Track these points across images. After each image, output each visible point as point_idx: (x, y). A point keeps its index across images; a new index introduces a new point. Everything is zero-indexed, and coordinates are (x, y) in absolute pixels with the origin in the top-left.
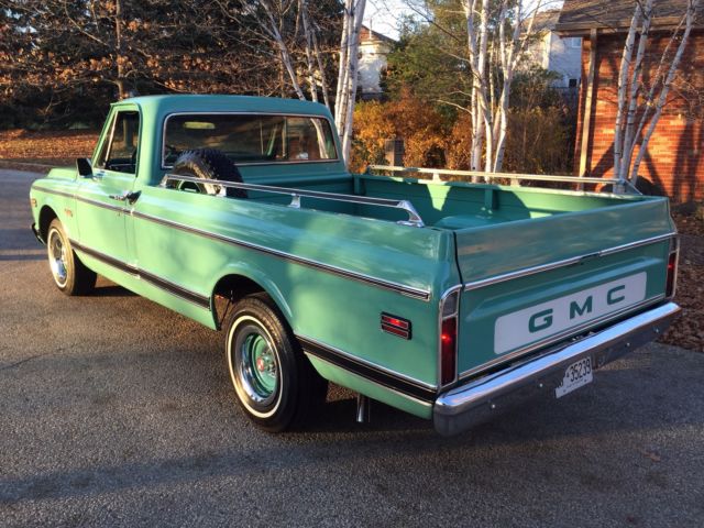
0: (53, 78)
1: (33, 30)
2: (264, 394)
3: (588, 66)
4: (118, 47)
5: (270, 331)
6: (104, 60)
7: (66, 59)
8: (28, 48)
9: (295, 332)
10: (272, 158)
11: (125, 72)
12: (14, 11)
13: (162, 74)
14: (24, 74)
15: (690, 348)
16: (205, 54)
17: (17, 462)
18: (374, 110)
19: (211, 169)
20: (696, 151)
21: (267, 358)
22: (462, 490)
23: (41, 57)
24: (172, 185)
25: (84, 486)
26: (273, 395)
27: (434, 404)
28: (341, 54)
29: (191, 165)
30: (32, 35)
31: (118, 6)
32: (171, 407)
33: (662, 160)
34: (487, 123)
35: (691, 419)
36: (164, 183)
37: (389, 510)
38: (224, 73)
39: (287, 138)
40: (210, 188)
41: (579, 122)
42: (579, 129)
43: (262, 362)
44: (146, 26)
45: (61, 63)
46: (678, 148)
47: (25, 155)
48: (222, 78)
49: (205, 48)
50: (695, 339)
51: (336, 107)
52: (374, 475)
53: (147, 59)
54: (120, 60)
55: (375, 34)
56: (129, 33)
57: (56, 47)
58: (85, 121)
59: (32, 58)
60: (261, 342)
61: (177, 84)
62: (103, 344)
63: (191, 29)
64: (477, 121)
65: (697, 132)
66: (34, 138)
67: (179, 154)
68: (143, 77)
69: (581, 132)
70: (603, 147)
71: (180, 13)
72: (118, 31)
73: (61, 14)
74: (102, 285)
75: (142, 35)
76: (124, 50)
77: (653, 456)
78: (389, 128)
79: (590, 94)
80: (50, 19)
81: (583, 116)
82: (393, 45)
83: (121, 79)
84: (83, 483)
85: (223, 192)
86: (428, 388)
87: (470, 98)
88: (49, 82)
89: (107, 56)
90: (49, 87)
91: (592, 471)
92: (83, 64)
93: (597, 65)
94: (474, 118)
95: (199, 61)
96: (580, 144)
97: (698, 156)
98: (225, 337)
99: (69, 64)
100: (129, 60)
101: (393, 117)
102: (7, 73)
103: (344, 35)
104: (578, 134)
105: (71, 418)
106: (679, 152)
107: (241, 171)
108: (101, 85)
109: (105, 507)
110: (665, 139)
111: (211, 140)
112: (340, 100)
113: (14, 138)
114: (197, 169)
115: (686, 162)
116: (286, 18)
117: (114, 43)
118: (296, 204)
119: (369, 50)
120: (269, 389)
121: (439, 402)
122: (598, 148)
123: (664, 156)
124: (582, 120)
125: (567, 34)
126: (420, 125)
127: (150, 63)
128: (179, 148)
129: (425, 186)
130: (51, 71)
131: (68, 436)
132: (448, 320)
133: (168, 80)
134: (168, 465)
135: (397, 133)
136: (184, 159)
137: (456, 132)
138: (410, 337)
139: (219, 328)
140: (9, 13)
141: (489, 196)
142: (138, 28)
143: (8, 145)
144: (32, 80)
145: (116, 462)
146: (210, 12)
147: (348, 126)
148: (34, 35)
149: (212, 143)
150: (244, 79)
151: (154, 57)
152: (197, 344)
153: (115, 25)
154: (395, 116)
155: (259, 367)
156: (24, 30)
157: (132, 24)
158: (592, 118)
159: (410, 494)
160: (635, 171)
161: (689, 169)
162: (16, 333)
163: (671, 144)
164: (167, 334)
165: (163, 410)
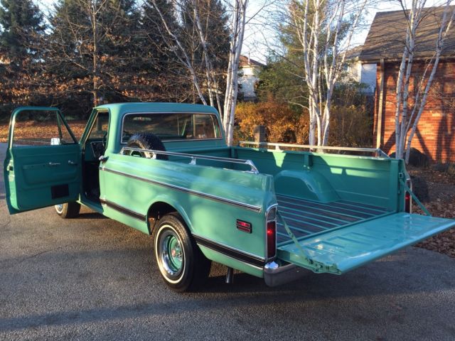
0: (54, 90)
1: (42, 61)
2: (175, 270)
3: (380, 81)
4: (94, 71)
5: (179, 233)
6: (85, 79)
7: (63, 79)
8: (40, 72)
9: (192, 233)
10: (184, 137)
11: (98, 86)
12: (32, 50)
13: (120, 86)
14: (37, 87)
15: (431, 249)
16: (147, 74)
17: (37, 306)
18: (250, 108)
19: (149, 144)
20: (449, 132)
21: (177, 249)
22: (285, 323)
23: (47, 77)
24: (126, 153)
25: (74, 318)
26: (180, 270)
27: (264, 268)
28: (228, 75)
29: (137, 142)
30: (42, 64)
31: (95, 47)
32: (123, 279)
33: (428, 138)
34: (317, 116)
35: (425, 288)
36: (122, 152)
37: (243, 332)
38: (158, 86)
39: (196, 126)
40: (147, 155)
41: (375, 115)
42: (375, 119)
43: (174, 252)
44: (111, 58)
45: (60, 81)
46: (439, 130)
47: (36, 136)
48: (157, 89)
49: (147, 71)
50: (435, 244)
51: (225, 106)
52: (236, 315)
53: (112, 78)
54: (96, 79)
55: (252, 61)
56: (102, 63)
57: (57, 72)
58: (73, 115)
59: (42, 78)
60: (174, 240)
61: (129, 93)
62: (84, 245)
63: (139, 60)
64: (313, 114)
65: (449, 121)
66: (41, 126)
67: (131, 135)
68: (108, 88)
69: (377, 121)
70: (391, 130)
71: (132, 50)
72: (94, 62)
73: (61, 52)
74: (84, 212)
75: (109, 64)
76: (98, 73)
77: (398, 307)
78: (260, 118)
79: (381, 98)
80: (54, 54)
81: (378, 111)
82: (262, 68)
83: (96, 90)
84: (74, 317)
85: (155, 156)
86: (260, 259)
87: (308, 101)
88: (52, 92)
89: (88, 77)
90: (52, 95)
91: (361, 314)
92: (73, 81)
93: (385, 80)
94: (310, 112)
95: (143, 79)
96: (376, 128)
97: (451, 135)
98: (154, 238)
99: (64, 81)
100: (101, 78)
101: (262, 112)
102: (26, 87)
103: (229, 64)
104: (375, 122)
105: (66, 284)
106: (439, 133)
107: (165, 145)
108: (83, 93)
109: (86, 329)
110: (429, 125)
111: (149, 126)
112: (227, 102)
113: (29, 126)
114: (141, 144)
115: (443, 139)
116: (196, 52)
117: (92, 69)
118: (193, 162)
119: (248, 71)
120: (178, 267)
121: (266, 267)
122: (387, 130)
123: (429, 135)
124: (377, 113)
125: (366, 62)
126: (279, 117)
127: (113, 80)
128: (130, 132)
129: (271, 153)
130: (53, 85)
131: (65, 293)
132: (271, 222)
133: (124, 90)
134: (120, 309)
135: (265, 121)
136: (134, 138)
137: (302, 121)
138: (251, 232)
139: (151, 233)
140: (29, 51)
141: (307, 159)
142: (107, 60)
143: (25, 130)
144: (42, 91)
145: (92, 307)
146: (150, 50)
147: (231, 118)
148: (43, 64)
149: (149, 128)
150: (169, 90)
151: (116, 77)
152: (138, 245)
153: (93, 58)
154: (264, 111)
155: (173, 254)
156: (37, 61)
157: (103, 57)
158: (383, 112)
159: (255, 325)
160: (409, 144)
161: (446, 143)
162: (34, 239)
163: (433, 128)
164: (120, 240)
165: (118, 280)
